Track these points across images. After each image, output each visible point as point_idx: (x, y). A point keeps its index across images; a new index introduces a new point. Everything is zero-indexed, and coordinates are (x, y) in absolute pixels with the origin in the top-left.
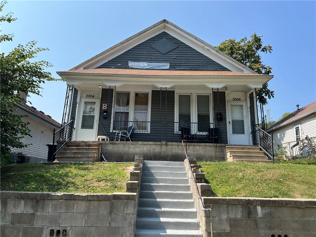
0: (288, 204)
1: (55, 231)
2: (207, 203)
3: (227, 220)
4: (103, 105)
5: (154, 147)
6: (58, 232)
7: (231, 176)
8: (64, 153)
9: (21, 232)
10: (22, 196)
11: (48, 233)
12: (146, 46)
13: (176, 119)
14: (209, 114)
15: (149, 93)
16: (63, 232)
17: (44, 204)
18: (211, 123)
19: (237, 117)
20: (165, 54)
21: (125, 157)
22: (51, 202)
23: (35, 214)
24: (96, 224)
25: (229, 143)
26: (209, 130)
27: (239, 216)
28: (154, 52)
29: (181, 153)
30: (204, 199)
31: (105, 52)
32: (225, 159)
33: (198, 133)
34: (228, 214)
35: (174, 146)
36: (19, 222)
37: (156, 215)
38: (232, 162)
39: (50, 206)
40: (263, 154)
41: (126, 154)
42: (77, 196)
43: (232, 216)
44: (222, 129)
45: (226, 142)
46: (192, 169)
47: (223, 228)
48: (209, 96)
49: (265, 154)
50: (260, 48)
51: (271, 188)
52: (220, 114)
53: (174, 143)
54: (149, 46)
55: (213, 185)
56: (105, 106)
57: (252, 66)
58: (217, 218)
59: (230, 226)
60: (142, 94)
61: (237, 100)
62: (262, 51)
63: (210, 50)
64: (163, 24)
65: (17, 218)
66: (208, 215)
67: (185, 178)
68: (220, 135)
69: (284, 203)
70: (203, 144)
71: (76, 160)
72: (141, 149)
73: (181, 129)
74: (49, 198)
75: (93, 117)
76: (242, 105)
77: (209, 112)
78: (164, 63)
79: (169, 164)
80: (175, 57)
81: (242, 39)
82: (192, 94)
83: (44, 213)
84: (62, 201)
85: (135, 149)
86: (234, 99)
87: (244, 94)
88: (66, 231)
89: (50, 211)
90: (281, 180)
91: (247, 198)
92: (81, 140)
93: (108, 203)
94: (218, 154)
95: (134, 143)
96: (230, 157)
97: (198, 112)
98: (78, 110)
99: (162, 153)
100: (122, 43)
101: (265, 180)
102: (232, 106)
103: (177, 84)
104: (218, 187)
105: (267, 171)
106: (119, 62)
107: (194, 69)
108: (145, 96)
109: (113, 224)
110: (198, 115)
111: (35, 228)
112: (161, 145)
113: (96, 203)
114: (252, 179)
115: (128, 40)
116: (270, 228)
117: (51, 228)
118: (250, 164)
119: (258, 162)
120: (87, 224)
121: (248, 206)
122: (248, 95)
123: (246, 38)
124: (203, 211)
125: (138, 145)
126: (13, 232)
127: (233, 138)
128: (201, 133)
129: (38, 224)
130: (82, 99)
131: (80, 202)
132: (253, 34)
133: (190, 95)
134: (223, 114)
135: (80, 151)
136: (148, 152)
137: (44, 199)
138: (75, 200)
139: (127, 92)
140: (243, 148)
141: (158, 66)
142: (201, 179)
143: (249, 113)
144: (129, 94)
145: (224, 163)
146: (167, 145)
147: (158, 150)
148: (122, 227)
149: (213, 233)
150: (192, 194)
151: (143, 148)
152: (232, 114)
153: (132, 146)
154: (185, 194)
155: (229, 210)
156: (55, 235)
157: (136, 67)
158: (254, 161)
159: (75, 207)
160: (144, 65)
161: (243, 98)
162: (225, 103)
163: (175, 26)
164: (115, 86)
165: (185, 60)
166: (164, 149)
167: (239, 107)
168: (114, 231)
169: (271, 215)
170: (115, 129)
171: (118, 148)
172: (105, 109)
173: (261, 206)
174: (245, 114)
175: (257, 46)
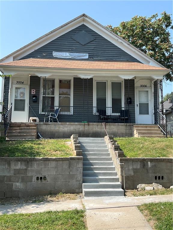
0: (164, 160)
1: (39, 178)
2: (121, 161)
3: (132, 169)
4: (32, 90)
5: (78, 127)
6: (41, 178)
7: (136, 147)
8: (11, 132)
9: (20, 179)
10: (19, 160)
11: (36, 179)
12: (68, 37)
13: (95, 104)
14: (121, 98)
15: (71, 80)
16: (44, 178)
17: (32, 163)
18: (122, 107)
19: (143, 100)
20: (84, 45)
21: (56, 135)
22: (35, 162)
23: (27, 169)
24: (62, 173)
25: (136, 123)
26: (121, 112)
27: (139, 167)
28: (74, 44)
29: (100, 131)
30: (120, 159)
31: (32, 43)
32: (133, 134)
33: (113, 114)
34: (133, 166)
35: (95, 126)
36: (19, 173)
37: (92, 169)
38: (138, 137)
39: (36, 164)
40: (160, 131)
41: (57, 132)
42: (50, 158)
43: (135, 167)
44: (131, 111)
45: (134, 122)
46: (112, 143)
47: (130, 173)
48: (121, 83)
49: (162, 131)
50: (170, 25)
51: (157, 153)
52: (130, 99)
53: (94, 124)
54: (70, 37)
55: (125, 151)
56: (34, 92)
57: (161, 45)
58: (127, 168)
59: (134, 172)
60: (65, 81)
61: (143, 86)
62: (171, 28)
63: (123, 43)
64: (82, 18)
65: (17, 172)
66: (122, 167)
67: (106, 149)
68: (130, 116)
69: (162, 160)
70: (117, 124)
71: (22, 138)
72: (68, 128)
73: (98, 111)
74: (35, 160)
75: (24, 101)
76: (148, 91)
77: (121, 96)
78: (84, 53)
79: (94, 140)
80: (93, 49)
81: (153, 15)
82: (107, 81)
83: (33, 169)
84: (42, 161)
85: (64, 128)
86: (141, 86)
87: (149, 81)
88: (45, 178)
89: (35, 167)
90: (165, 148)
91: (143, 158)
92: (20, 122)
93: (67, 162)
94: (127, 131)
95: (63, 123)
96: (136, 133)
97: (112, 96)
98: (11, 95)
99: (85, 131)
100: (47, 35)
101: (156, 148)
102: (139, 91)
104: (128, 153)
105: (158, 143)
106: (45, 52)
107: (109, 59)
108: (68, 82)
109: (71, 173)
110: (112, 99)
111: (28, 176)
112: (85, 125)
113: (61, 162)
114: (148, 148)
115: (52, 32)
116: (155, 173)
117: (37, 176)
118: (148, 138)
119: (155, 137)
120: (57, 173)
121: (143, 162)
122: (153, 82)
123: (157, 14)
124: (120, 165)
125: (66, 125)
126: (15, 179)
127: (140, 118)
128: (115, 114)
129: (29, 174)
130: (13, 85)
131: (52, 162)
132: (163, 12)
133: (106, 82)
134: (132, 98)
135: (23, 131)
136: (74, 130)
137: (32, 161)
138: (49, 161)
139: (53, 79)
140: (146, 127)
141: (78, 56)
142: (117, 149)
143: (153, 97)
144: (54, 80)
145: (131, 138)
146: (89, 125)
147: (82, 129)
148: (76, 175)
149: (125, 176)
150: (111, 158)
151: (70, 127)
152: (139, 99)
153: (62, 126)
154: (107, 158)
155: (133, 164)
156: (39, 179)
157: (59, 56)
158: (152, 137)
159: (49, 165)
160: (67, 55)
161: (148, 85)
162: (134, 89)
163: (93, 20)
164: (45, 77)
165: (102, 51)
166: (87, 128)
167: (145, 93)
168: (72, 177)
169: (155, 166)
170: (43, 111)
171: (50, 127)
172: (33, 94)
173: (150, 162)
174: (149, 99)
175: (167, 23)
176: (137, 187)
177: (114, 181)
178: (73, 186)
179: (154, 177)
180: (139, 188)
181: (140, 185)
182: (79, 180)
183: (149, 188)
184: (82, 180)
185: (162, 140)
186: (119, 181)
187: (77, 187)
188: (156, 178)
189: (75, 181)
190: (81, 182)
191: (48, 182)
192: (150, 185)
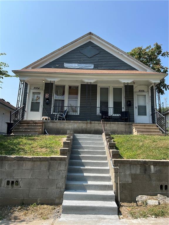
1: (10, 182)
2: (115, 163)
3: (129, 175)
4: (46, 94)
5: (82, 125)
6: (13, 182)
7: (134, 145)
8: (18, 128)
11: (6, 183)
12: (77, 51)
13: (98, 105)
14: (122, 101)
15: (78, 86)
16: (16, 183)
17: (2, 163)
18: (122, 107)
19: (142, 103)
20: (91, 58)
21: (61, 132)
22: (7, 162)
24: (39, 177)
25: (135, 122)
26: (122, 113)
27: (138, 172)
28: (82, 57)
29: (101, 129)
30: (114, 160)
31: (47, 56)
32: (132, 133)
33: (113, 115)
34: (131, 171)
35: (96, 124)
37: (81, 171)
38: (137, 135)
39: (7, 165)
40: (159, 129)
41: (62, 130)
42: (25, 158)
43: (133, 172)
44: (131, 112)
45: (133, 121)
46: (107, 140)
47: (127, 180)
48: (121, 88)
49: (160, 130)
50: (160, 53)
51: (161, 153)
53: (96, 122)
54: (79, 51)
55: (121, 151)
56: (48, 96)
57: (154, 66)
58: (122, 173)
59: (132, 179)
60: (74, 87)
61: (141, 91)
62: (161, 56)
63: (123, 55)
64: (89, 35)
66: (116, 172)
67: (102, 146)
68: (129, 116)
70: (117, 123)
71: (27, 133)
72: (72, 126)
73: (101, 112)
74: (6, 159)
75: (39, 103)
76: (145, 95)
78: (90, 64)
80: (98, 60)
81: (148, 47)
82: (109, 87)
83: (3, 170)
84: (15, 161)
85: (68, 126)
86: (140, 91)
87: (146, 87)
88: (18, 182)
89: (7, 168)
91: (144, 160)
93: (47, 162)
94: (127, 129)
95: (68, 121)
96: (135, 131)
97: (114, 100)
98: (28, 98)
99: (88, 129)
100: (59, 50)
101: (158, 148)
102: (138, 95)
103: (99, 79)
104: (125, 152)
105: (160, 141)
106: (57, 64)
108: (76, 88)
109: (50, 177)
110: (114, 102)
112: (87, 123)
113: (39, 163)
114: (149, 147)
116: (160, 180)
117: (8, 180)
118: (148, 136)
119: (155, 135)
120: (32, 177)
121: (145, 165)
122: (150, 88)
123: (150, 46)
124: (113, 169)
125: (71, 123)
127: (138, 119)
128: (115, 115)
130: (31, 90)
131: (27, 162)
132: (155, 43)
134: (131, 101)
135: (30, 127)
136: (77, 128)
137: (2, 160)
138: (24, 161)
141: (85, 66)
142: (113, 147)
144: (65, 86)
145: (130, 135)
146: (91, 123)
147: (85, 127)
148: (57, 179)
149: (120, 184)
150: (107, 157)
151: (74, 125)
152: (138, 102)
153: (66, 124)
154: (102, 157)
155: (131, 168)
156: (10, 184)
157: (69, 67)
158: (152, 135)
159: (24, 165)
160: (76, 65)
161: (146, 90)
162: (133, 93)
163: (98, 37)
164: (54, 81)
165: (105, 62)
166: (89, 126)
167: (143, 97)
168: (51, 182)
169: (160, 171)
170: (54, 112)
171: (56, 125)
172: (47, 97)
173: (153, 165)
174: (147, 102)
175: (158, 52)
176: (136, 199)
177: (106, 189)
178: (52, 194)
179: (159, 186)
180: (138, 201)
181: (140, 196)
182: (60, 187)
183: (152, 202)
184: (64, 187)
185: (164, 139)
186: (112, 190)
187: (57, 196)
188: (161, 187)
189: (54, 187)
190: (62, 190)
191: (20, 187)
192: (154, 197)
